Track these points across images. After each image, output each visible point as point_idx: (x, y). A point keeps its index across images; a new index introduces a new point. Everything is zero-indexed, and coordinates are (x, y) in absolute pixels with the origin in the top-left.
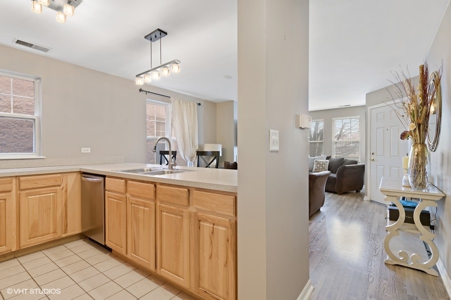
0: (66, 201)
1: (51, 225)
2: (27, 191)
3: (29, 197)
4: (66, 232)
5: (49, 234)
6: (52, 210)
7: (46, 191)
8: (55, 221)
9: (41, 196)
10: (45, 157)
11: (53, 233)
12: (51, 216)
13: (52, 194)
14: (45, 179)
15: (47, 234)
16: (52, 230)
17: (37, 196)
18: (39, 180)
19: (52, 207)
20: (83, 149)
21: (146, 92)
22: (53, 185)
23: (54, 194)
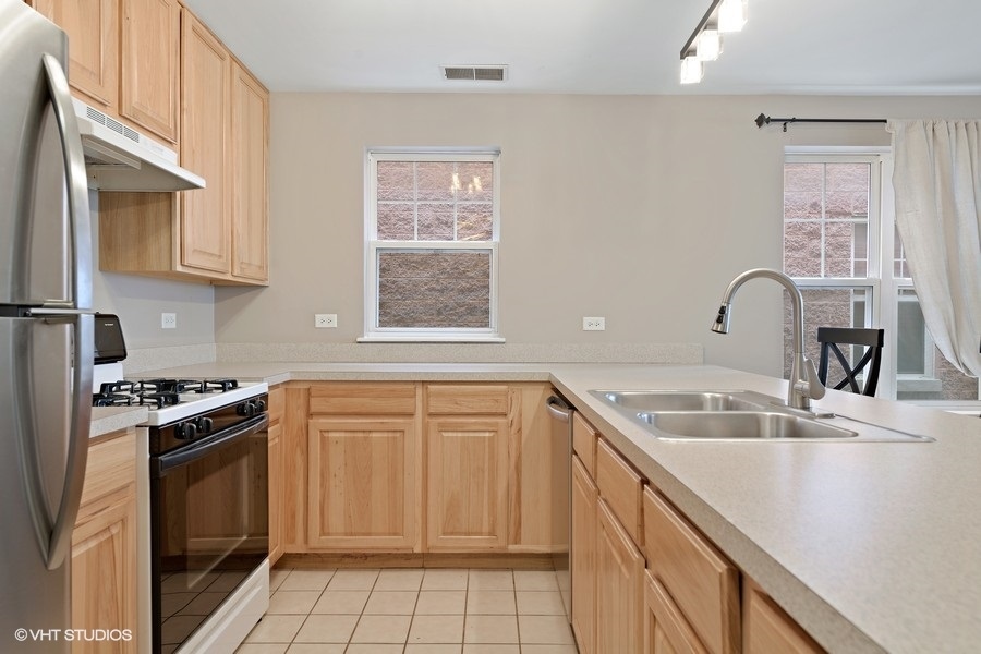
0: (519, 457)
1: (486, 515)
2: (442, 420)
3: (445, 434)
4: (517, 541)
5: (481, 534)
6: (486, 474)
7: (475, 423)
8: (493, 505)
9: (466, 434)
10: (503, 340)
11: (490, 534)
12: (486, 489)
13: (487, 434)
14: (475, 395)
15: (476, 534)
16: (486, 528)
17: (460, 434)
18: (465, 395)
19: (486, 466)
20: (586, 320)
21: (785, 121)
22: (489, 411)
23: (492, 434)
